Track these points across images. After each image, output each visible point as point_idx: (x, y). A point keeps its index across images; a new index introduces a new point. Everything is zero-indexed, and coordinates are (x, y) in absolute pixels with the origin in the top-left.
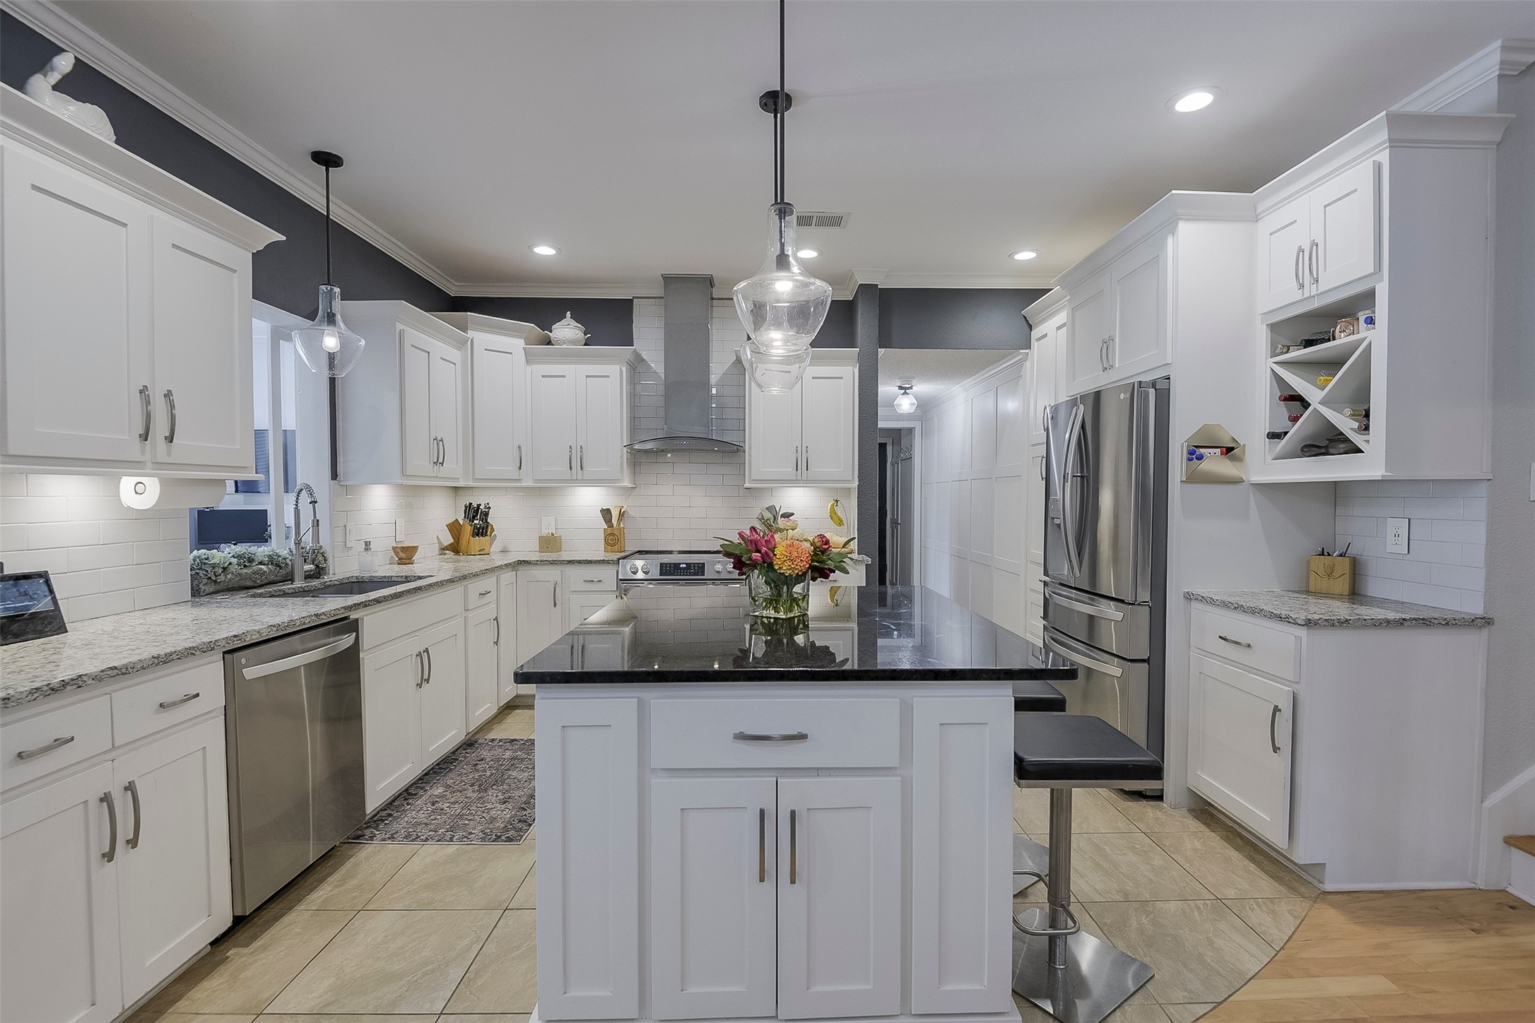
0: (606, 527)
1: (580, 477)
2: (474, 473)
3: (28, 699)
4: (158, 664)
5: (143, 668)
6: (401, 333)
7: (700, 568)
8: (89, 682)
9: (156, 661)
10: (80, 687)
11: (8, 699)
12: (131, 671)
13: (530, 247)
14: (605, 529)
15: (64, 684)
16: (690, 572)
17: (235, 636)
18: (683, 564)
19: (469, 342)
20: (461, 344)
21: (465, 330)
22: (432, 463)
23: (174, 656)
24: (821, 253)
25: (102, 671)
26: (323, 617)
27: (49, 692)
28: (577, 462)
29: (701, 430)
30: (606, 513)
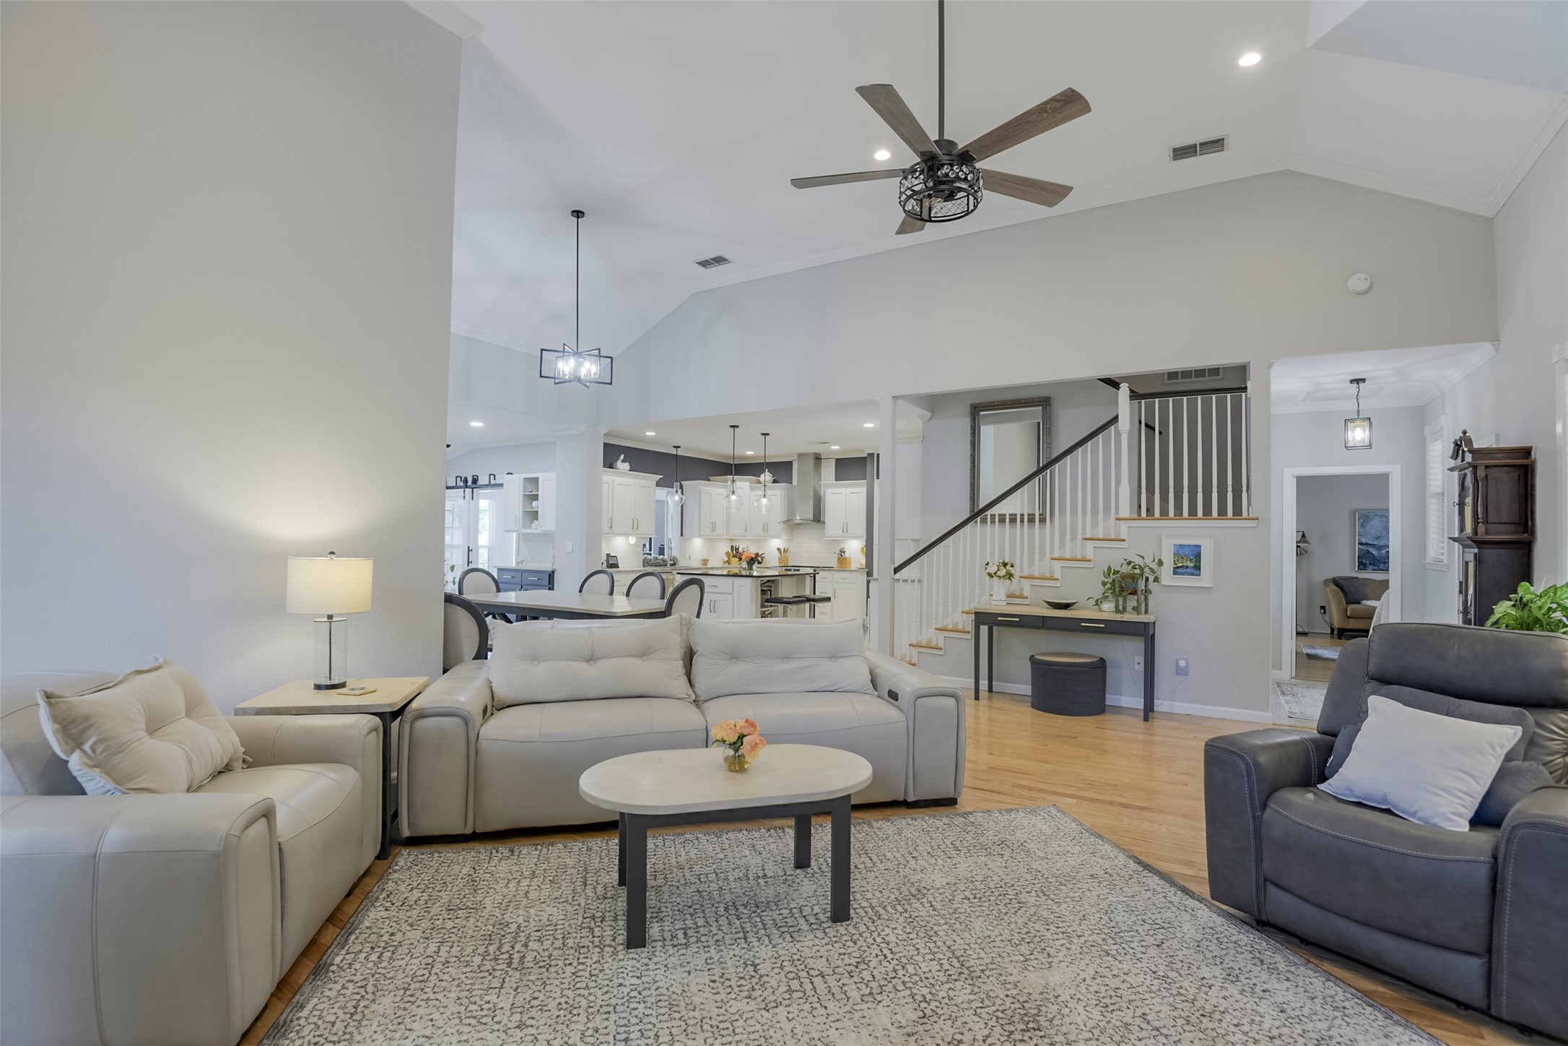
1: (767, 535)
2: (729, 534)
6: (700, 490)
20: (725, 487)
22: (711, 531)
28: (766, 528)
29: (811, 517)
30: (779, 549)
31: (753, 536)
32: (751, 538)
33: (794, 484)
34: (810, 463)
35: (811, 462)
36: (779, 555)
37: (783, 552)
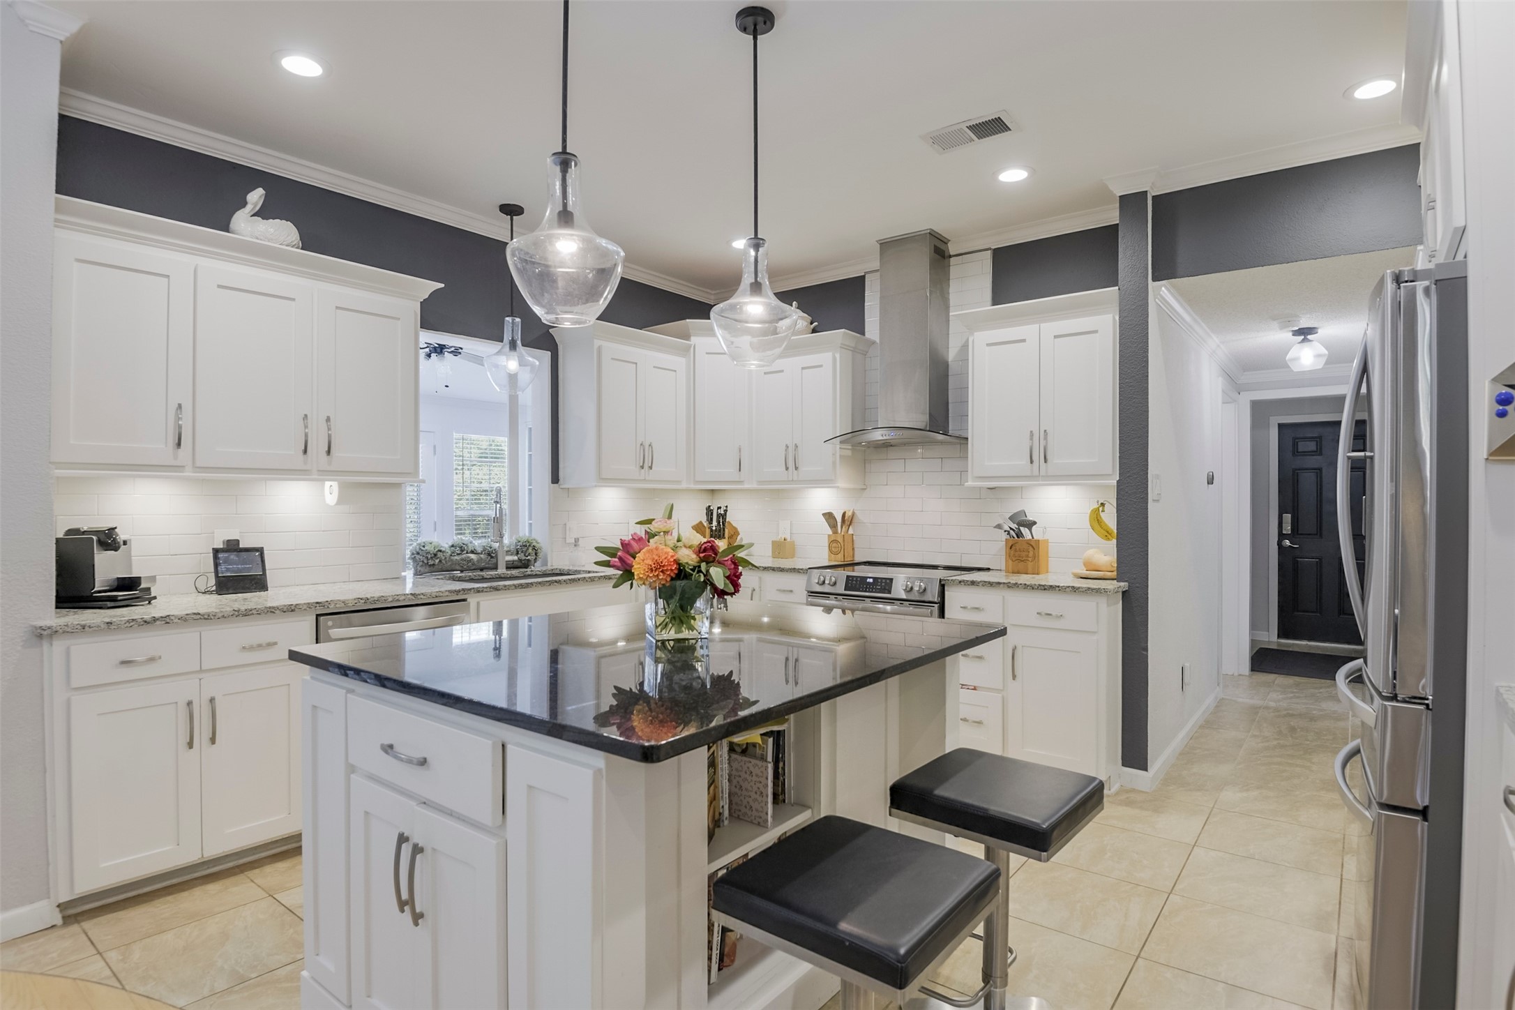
0: (831, 533)
1: (795, 478)
2: (694, 476)
3: (126, 625)
4: (239, 615)
5: (223, 616)
6: (600, 348)
7: (886, 584)
8: (175, 621)
9: (236, 613)
10: (168, 623)
11: (111, 623)
12: (212, 617)
13: (729, 242)
14: (829, 535)
15: (155, 619)
16: (876, 589)
17: (317, 603)
18: (870, 578)
19: (692, 349)
20: (685, 351)
21: (686, 336)
22: (638, 467)
23: (254, 612)
24: (1033, 172)
25: (187, 615)
26: (422, 597)
27: (142, 623)
28: (792, 461)
29: (919, 418)
30: (829, 517)
31: (760, 482)
32: (755, 486)
33: (868, 335)
34: (918, 264)
35: (921, 260)
36: (830, 532)
37: (839, 523)
